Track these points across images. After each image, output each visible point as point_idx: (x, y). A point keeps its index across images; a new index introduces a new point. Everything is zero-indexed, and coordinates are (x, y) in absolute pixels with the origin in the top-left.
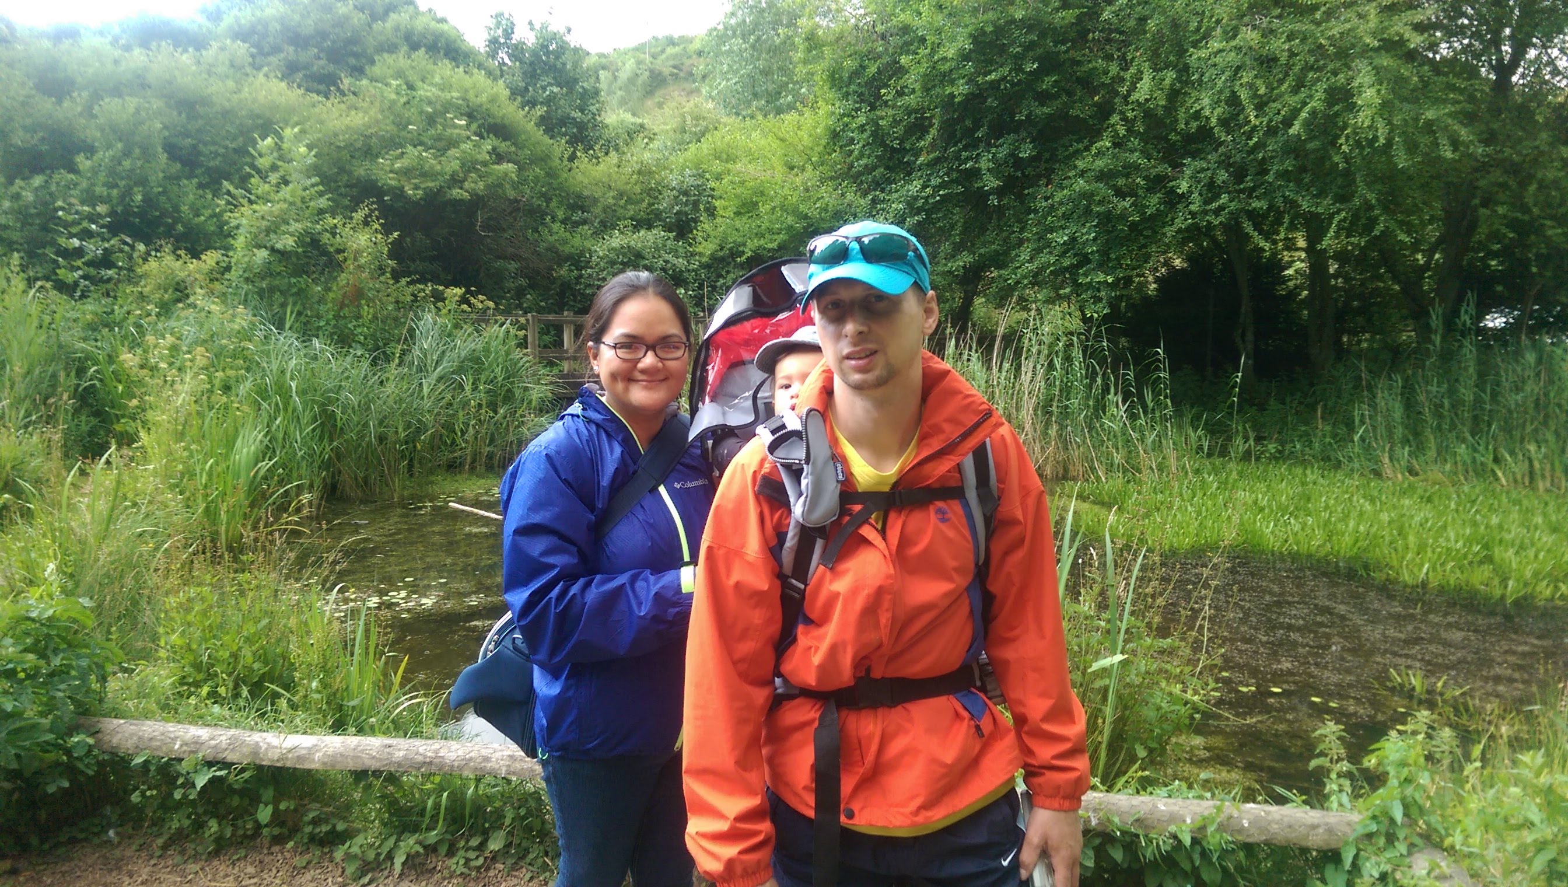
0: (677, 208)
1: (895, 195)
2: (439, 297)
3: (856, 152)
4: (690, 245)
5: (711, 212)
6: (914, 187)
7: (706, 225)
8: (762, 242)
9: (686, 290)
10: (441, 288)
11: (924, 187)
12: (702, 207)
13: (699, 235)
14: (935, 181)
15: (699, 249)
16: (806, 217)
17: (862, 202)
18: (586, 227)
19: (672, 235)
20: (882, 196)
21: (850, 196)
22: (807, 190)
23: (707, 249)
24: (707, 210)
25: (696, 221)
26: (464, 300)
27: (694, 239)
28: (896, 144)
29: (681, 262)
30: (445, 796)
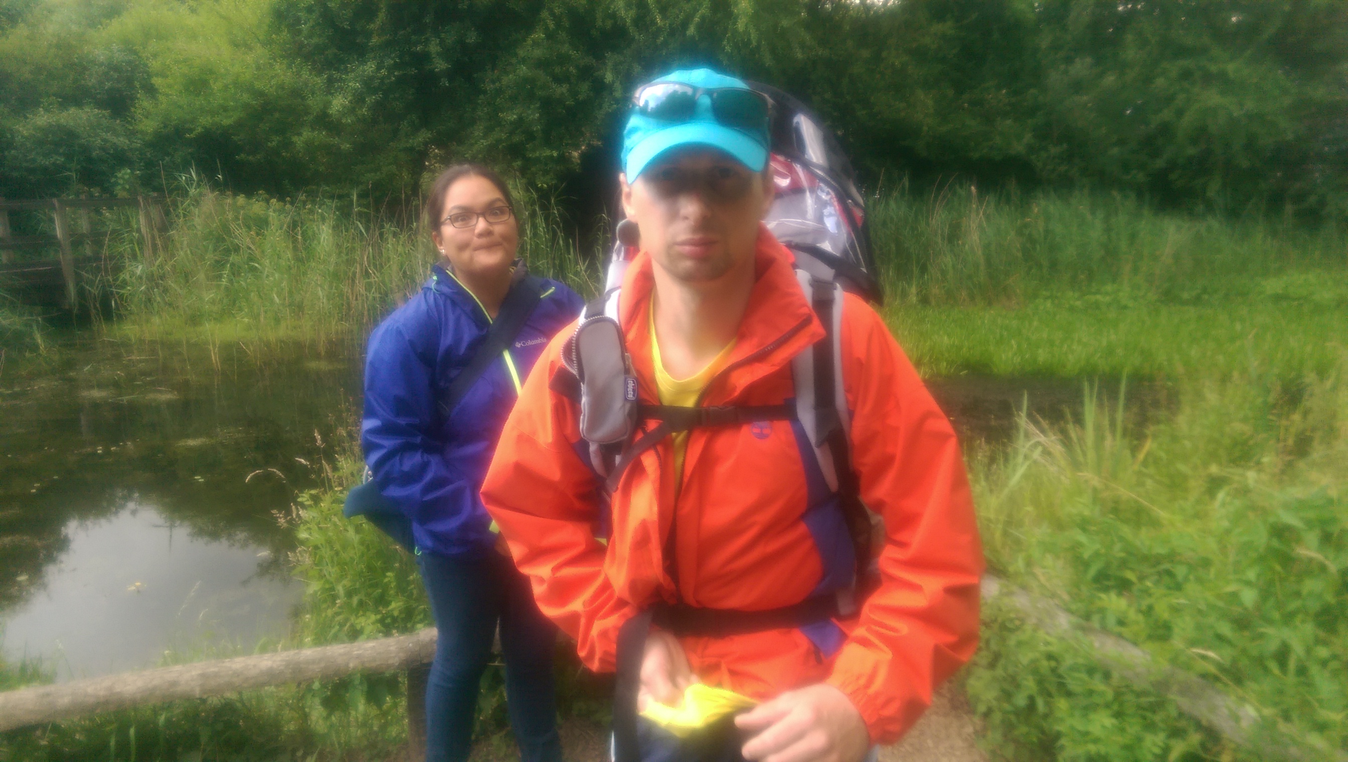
0: (108, 85)
1: (352, 75)
3: (305, 32)
4: (128, 122)
5: (151, 91)
6: (370, 67)
7: (144, 103)
8: (217, 119)
9: (132, 170)
11: (379, 68)
12: (137, 84)
13: (138, 113)
14: (389, 62)
15: (140, 127)
16: (261, 94)
17: (318, 80)
19: (106, 113)
20: (336, 75)
21: (305, 74)
22: (258, 68)
23: (149, 126)
24: (143, 87)
25: (133, 98)
27: (133, 118)
28: (346, 26)
29: (122, 141)
30: (132, 731)
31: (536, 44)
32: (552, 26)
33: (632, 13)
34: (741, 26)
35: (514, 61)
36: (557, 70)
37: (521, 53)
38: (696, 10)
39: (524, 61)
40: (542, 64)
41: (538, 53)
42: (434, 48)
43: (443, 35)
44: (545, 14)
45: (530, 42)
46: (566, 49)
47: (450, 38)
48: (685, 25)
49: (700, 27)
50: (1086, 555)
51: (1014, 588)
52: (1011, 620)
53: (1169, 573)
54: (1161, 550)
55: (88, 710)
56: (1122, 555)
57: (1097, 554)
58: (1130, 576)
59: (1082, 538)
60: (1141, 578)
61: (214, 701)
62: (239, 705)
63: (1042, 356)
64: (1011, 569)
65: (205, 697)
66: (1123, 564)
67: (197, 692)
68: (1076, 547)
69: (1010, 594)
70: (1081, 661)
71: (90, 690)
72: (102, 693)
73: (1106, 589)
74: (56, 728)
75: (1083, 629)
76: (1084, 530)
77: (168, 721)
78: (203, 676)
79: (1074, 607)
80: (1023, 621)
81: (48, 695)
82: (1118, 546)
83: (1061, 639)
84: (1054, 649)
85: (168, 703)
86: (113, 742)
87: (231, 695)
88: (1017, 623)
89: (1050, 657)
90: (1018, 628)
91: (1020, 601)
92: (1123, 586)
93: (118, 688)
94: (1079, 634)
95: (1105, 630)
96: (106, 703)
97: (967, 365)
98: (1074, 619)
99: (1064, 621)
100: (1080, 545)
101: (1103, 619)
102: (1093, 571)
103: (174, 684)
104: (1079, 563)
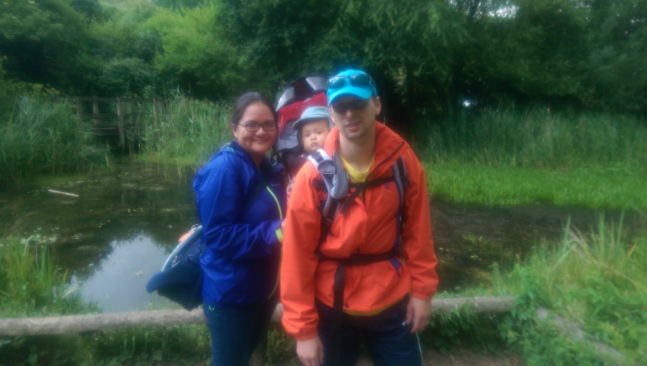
0: (144, 48)
1: (248, 47)
2: (29, 89)
3: (230, 27)
4: (151, 65)
5: (162, 51)
6: (257, 43)
7: (159, 56)
8: (189, 65)
9: (152, 86)
10: (30, 84)
11: (261, 44)
12: (156, 48)
13: (156, 61)
14: (266, 41)
15: (156, 67)
16: (208, 55)
17: (234, 49)
18: (99, 56)
19: (142, 60)
20: (242, 46)
21: (229, 46)
22: (209, 43)
23: (160, 67)
24: (159, 49)
25: (154, 54)
26: (43, 90)
27: (153, 63)
28: (248, 24)
29: (148, 73)
30: (134, 338)
31: (333, 34)
32: (341, 25)
33: (380, 20)
34: (433, 26)
35: (322, 41)
36: (342, 46)
37: (326, 38)
38: (411, 19)
39: (327, 42)
40: (336, 43)
41: (334, 38)
42: (286, 35)
43: (291, 29)
44: (339, 20)
45: (330, 32)
46: (347, 36)
47: (294, 31)
48: (405, 25)
49: (412, 27)
50: (594, 301)
51: (556, 315)
52: (553, 331)
53: (639, 315)
54: (634, 302)
55: (116, 327)
56: (614, 303)
57: (600, 302)
58: (617, 314)
59: (593, 293)
60: (623, 316)
61: (169, 328)
62: (179, 331)
63: (581, 197)
64: (555, 305)
65: (165, 326)
66: (614, 308)
67: (162, 324)
68: (589, 297)
69: (553, 318)
70: (588, 355)
71: (117, 318)
72: (122, 320)
73: (604, 320)
74: (102, 334)
75: (590, 339)
76: (595, 289)
77: (149, 335)
78: (166, 316)
79: (586, 328)
80: (559, 332)
81: (100, 318)
82: (612, 298)
83: (578, 343)
84: (575, 347)
85: (149, 327)
86: (125, 343)
87: (177, 326)
88: (556, 333)
89: (572, 352)
90: (555, 336)
91: (558, 322)
92: (613, 319)
93: (129, 318)
94: (588, 342)
95: (602, 341)
96: (123, 324)
97: (540, 199)
98: (585, 334)
99: (580, 334)
100: (592, 296)
101: (601, 335)
102: (597, 310)
103: (153, 319)
104: (591, 305)
